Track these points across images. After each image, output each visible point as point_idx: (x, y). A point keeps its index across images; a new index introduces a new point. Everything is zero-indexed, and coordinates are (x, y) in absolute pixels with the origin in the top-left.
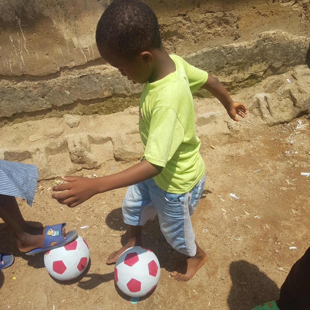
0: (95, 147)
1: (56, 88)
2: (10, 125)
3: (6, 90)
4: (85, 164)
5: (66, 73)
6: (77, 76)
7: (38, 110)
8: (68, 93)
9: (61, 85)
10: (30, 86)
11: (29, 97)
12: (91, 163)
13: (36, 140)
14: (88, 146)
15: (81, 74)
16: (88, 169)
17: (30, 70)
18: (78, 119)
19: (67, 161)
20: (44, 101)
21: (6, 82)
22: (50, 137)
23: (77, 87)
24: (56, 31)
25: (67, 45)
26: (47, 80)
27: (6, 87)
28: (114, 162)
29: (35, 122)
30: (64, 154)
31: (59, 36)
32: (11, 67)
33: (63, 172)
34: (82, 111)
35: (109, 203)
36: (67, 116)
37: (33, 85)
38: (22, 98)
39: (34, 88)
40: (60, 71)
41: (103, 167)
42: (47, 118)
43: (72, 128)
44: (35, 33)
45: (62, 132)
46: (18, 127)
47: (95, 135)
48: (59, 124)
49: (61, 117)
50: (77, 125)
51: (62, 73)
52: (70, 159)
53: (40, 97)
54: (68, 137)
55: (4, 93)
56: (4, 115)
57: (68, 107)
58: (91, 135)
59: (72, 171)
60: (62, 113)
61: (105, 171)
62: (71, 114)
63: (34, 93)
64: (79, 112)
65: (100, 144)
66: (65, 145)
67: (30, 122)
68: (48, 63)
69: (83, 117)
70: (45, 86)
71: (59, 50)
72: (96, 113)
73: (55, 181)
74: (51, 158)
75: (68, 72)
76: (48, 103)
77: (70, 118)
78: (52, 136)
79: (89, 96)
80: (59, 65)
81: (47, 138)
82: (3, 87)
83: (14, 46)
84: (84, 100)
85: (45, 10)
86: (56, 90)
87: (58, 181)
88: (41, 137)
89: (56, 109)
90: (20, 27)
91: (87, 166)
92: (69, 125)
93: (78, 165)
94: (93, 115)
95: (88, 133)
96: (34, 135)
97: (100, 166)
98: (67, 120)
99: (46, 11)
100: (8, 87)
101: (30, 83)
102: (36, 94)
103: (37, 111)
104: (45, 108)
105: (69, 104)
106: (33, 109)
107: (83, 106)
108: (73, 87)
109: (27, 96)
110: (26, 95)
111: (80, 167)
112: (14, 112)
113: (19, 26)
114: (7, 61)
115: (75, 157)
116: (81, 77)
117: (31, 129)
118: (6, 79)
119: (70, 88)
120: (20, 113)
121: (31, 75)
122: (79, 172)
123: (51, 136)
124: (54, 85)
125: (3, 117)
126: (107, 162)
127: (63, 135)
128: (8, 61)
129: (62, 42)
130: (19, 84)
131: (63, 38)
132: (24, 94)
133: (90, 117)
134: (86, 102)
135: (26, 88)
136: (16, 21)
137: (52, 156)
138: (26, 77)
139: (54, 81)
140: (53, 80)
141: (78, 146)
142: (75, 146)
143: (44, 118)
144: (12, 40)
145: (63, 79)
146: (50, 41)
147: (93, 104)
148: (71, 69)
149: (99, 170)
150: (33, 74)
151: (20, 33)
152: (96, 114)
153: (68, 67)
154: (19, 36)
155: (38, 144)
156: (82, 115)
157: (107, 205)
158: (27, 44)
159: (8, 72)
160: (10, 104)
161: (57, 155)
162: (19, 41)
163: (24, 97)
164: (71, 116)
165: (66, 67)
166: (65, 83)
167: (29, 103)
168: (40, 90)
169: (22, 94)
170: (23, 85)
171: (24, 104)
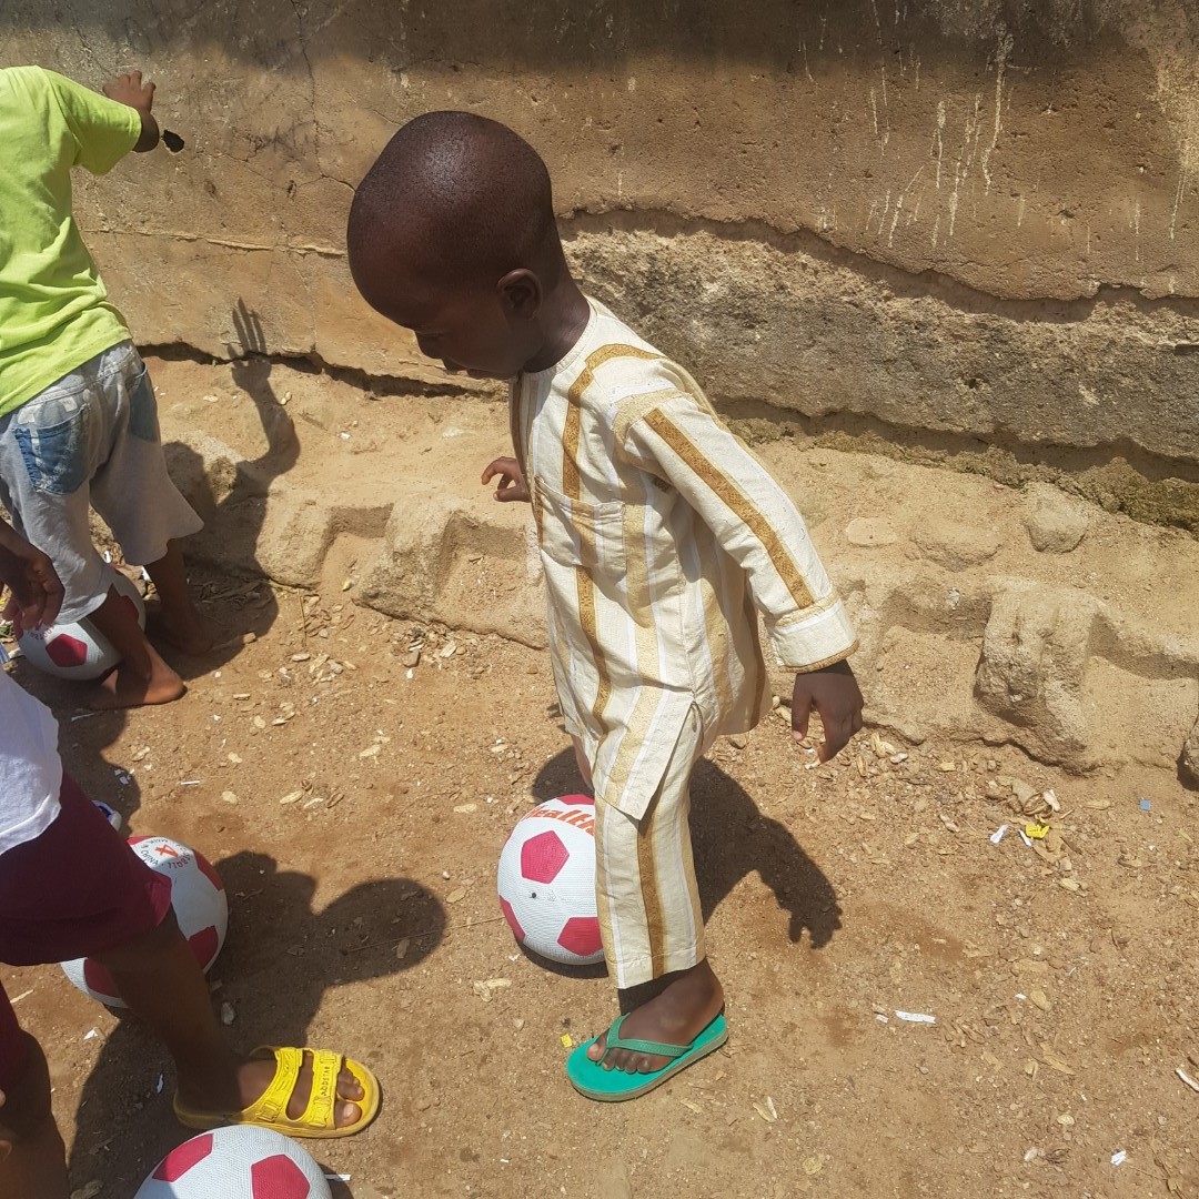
0: (1105, 676)
1: (1046, 361)
2: (803, 445)
3: (839, 310)
4: (1028, 732)
5: (1119, 314)
6: (1163, 341)
7: (929, 427)
8: (1090, 398)
9: (1074, 357)
10: (937, 322)
11: (917, 366)
12: (1058, 738)
13: (869, 542)
14: (1075, 663)
15: (1188, 338)
16: (1033, 758)
17: (966, 259)
18: (1085, 521)
19: (959, 680)
20: (969, 399)
21: (851, 278)
22: (929, 553)
23: (1142, 385)
24: (1154, 122)
25: (1180, 197)
26: (1020, 321)
27: (845, 299)
28: (1168, 783)
29: (899, 468)
30: (956, 643)
31: (1156, 147)
32: (896, 227)
33: (921, 719)
34: (1118, 491)
35: (1058, 963)
36: (1041, 491)
37: (950, 322)
38: (889, 360)
39: (952, 335)
40: (1096, 298)
41: (1102, 782)
42: (952, 467)
43: (1040, 550)
44: (1054, 110)
45: (989, 557)
46: (827, 467)
47: (1133, 626)
48: (993, 514)
49: (1013, 486)
50: (1069, 545)
51: (1101, 308)
52: (972, 679)
53: (959, 380)
54: (1005, 585)
55: (829, 320)
56: (793, 402)
57: (1062, 458)
58: (1115, 616)
59: (958, 730)
60: (1026, 470)
61: (1107, 803)
62: (1062, 489)
63: (943, 358)
64: (1103, 495)
65: (1141, 673)
66: (976, 613)
67: (879, 463)
68: (1060, 249)
69: (1111, 518)
70: (1001, 341)
71: (1131, 210)
72: (1183, 524)
73: (873, 736)
74: (895, 639)
75: (1131, 310)
76: (983, 413)
77: (1050, 506)
78: (940, 554)
79: (1183, 444)
80: (1102, 271)
81: (918, 554)
82: (831, 298)
83: (940, 144)
84: (1147, 453)
85: (1139, 20)
86: (1041, 370)
87: (885, 743)
88: (893, 538)
89: (1007, 448)
90: (1000, 71)
91: (1032, 743)
92: (1034, 534)
93: (996, 721)
94: (1164, 530)
95: (1101, 604)
96: (869, 521)
97: (1093, 768)
98: (1035, 508)
99: (1145, 21)
100: (850, 303)
101: (945, 310)
102: (949, 363)
103: (925, 427)
104: (961, 429)
105: (1072, 447)
106: (914, 415)
107: (1135, 473)
108: (1126, 381)
109: (911, 361)
110: (906, 355)
111: (1000, 730)
112: (836, 406)
113: (995, 65)
114: (888, 197)
115: (997, 686)
116: (1181, 350)
117: (872, 492)
118: (855, 268)
119: (1110, 381)
120: (857, 415)
121: (959, 282)
122: (988, 752)
123: (934, 553)
124: (1041, 348)
125: (789, 410)
126: (1130, 768)
127: (987, 565)
128: (893, 201)
129: (1162, 174)
130: (899, 304)
131: (1171, 162)
132: (903, 349)
133: (1146, 530)
134: (1154, 465)
135: (920, 326)
136: (992, 43)
137: (907, 631)
138: (938, 284)
139: (1051, 332)
140: (1047, 325)
141: (1030, 650)
142: (1017, 639)
143: (943, 464)
144: (942, 121)
145: (1092, 336)
146: (1107, 160)
147: (1184, 483)
148: (1150, 304)
149: (1081, 784)
150: (971, 279)
151: (989, 98)
152: (1179, 530)
153: (1141, 289)
154: (980, 109)
155: (872, 563)
156: (1111, 510)
157: (1045, 966)
158: (997, 147)
159: (876, 243)
160: (831, 369)
161: (927, 638)
162: (969, 130)
163: (896, 360)
164: (1062, 496)
165: (1131, 288)
166: (1093, 356)
167: (906, 390)
168: (974, 351)
169: (894, 345)
170: (912, 312)
171: (887, 386)
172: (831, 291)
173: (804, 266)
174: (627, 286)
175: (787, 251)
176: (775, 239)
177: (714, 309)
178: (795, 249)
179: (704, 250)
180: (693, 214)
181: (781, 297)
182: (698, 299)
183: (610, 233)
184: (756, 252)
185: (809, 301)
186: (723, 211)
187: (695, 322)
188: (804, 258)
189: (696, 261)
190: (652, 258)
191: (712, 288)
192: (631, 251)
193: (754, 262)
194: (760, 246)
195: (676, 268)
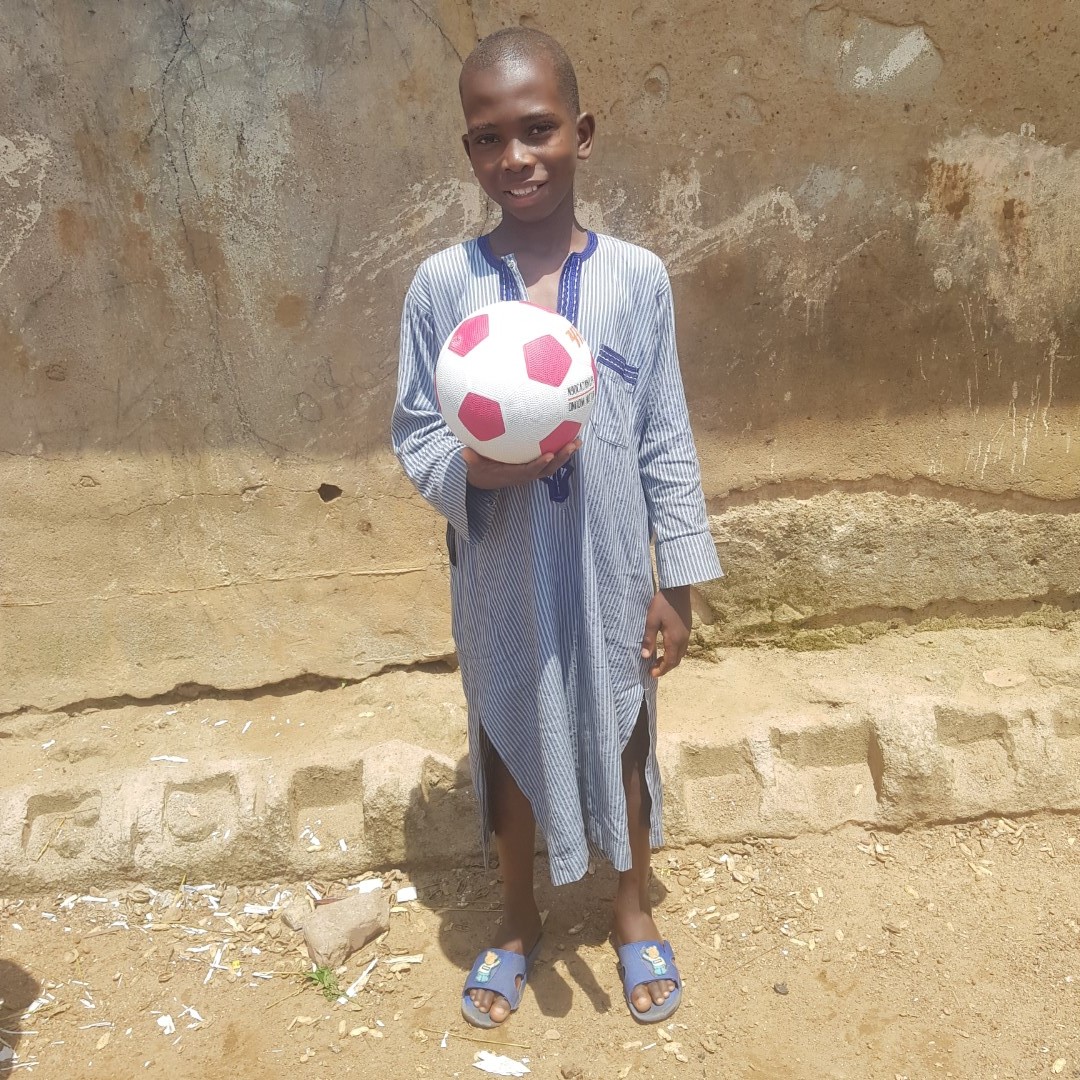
2: (907, 633)
3: (941, 527)
7: (1004, 598)
13: (1010, 684)
17: (1034, 479)
20: (1032, 573)
21: (949, 505)
22: (1058, 680)
26: (1067, 514)
27: (944, 520)
32: (986, 465)
38: (975, 557)
46: (935, 643)
49: (1060, 629)
53: (1025, 562)
55: (932, 537)
56: (902, 601)
63: (1014, 548)
67: (971, 634)
70: (1055, 530)
76: (1043, 581)
78: (1067, 678)
82: (933, 521)
83: (1014, 408)
88: (1022, 677)
89: (1056, 603)
90: (1052, 361)
96: (995, 672)
101: (1014, 516)
102: (1018, 551)
104: (1027, 596)
106: (993, 593)
109: (991, 555)
110: (988, 551)
112: (936, 597)
114: (980, 447)
117: (976, 652)
118: (953, 498)
120: (951, 601)
121: (1028, 495)
123: (1061, 679)
125: (896, 609)
128: (984, 449)
130: (983, 517)
132: (985, 547)
135: (998, 529)
138: (1012, 499)
143: (1012, 624)
150: (1038, 491)
151: (1045, 377)
154: (1039, 384)
158: (1052, 406)
159: (972, 478)
160: (933, 571)
162: (1033, 398)
163: (980, 556)
167: (989, 576)
168: (1036, 540)
169: (979, 546)
170: (992, 520)
171: (974, 576)
172: (934, 516)
173: (914, 502)
174: (768, 539)
175: (900, 494)
176: (892, 487)
177: (842, 544)
178: (906, 493)
179: (835, 503)
180: (831, 478)
181: (894, 527)
182: (828, 539)
183: (757, 503)
184: (876, 499)
185: (916, 526)
186: (854, 473)
187: (824, 557)
188: (914, 497)
189: (829, 512)
190: (793, 516)
191: (840, 529)
192: (774, 513)
193: (874, 506)
194: (879, 494)
195: (813, 520)
